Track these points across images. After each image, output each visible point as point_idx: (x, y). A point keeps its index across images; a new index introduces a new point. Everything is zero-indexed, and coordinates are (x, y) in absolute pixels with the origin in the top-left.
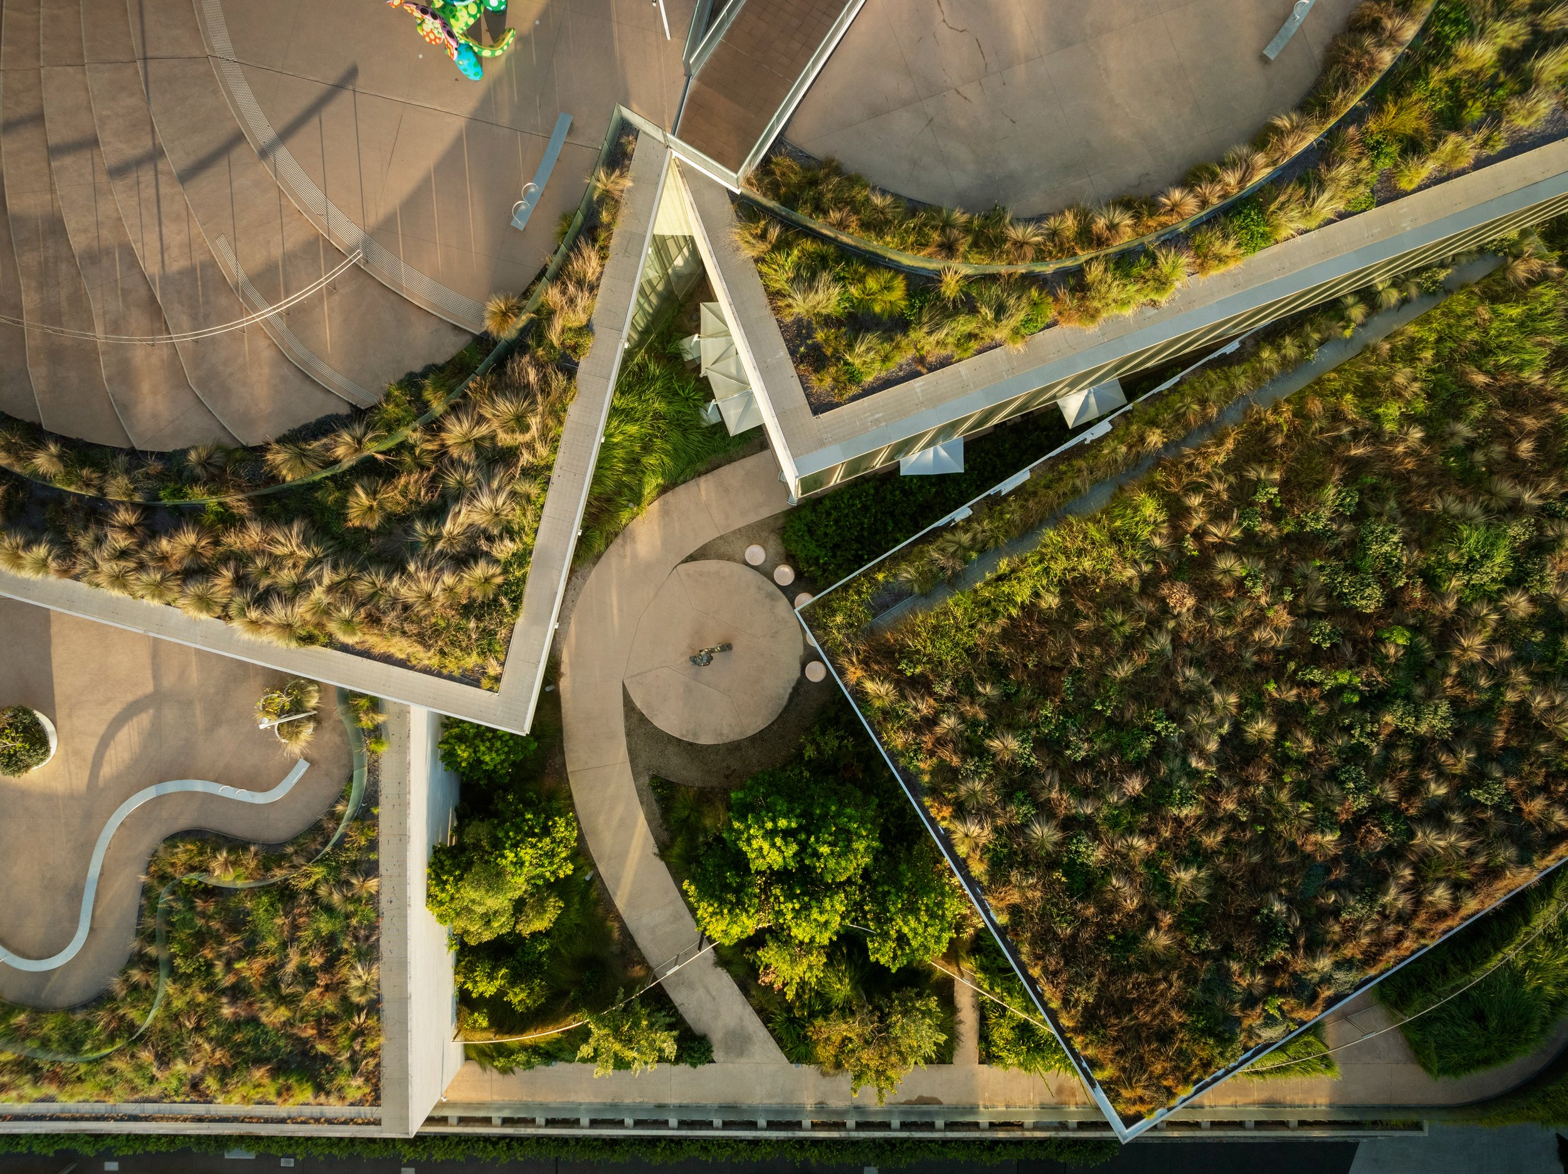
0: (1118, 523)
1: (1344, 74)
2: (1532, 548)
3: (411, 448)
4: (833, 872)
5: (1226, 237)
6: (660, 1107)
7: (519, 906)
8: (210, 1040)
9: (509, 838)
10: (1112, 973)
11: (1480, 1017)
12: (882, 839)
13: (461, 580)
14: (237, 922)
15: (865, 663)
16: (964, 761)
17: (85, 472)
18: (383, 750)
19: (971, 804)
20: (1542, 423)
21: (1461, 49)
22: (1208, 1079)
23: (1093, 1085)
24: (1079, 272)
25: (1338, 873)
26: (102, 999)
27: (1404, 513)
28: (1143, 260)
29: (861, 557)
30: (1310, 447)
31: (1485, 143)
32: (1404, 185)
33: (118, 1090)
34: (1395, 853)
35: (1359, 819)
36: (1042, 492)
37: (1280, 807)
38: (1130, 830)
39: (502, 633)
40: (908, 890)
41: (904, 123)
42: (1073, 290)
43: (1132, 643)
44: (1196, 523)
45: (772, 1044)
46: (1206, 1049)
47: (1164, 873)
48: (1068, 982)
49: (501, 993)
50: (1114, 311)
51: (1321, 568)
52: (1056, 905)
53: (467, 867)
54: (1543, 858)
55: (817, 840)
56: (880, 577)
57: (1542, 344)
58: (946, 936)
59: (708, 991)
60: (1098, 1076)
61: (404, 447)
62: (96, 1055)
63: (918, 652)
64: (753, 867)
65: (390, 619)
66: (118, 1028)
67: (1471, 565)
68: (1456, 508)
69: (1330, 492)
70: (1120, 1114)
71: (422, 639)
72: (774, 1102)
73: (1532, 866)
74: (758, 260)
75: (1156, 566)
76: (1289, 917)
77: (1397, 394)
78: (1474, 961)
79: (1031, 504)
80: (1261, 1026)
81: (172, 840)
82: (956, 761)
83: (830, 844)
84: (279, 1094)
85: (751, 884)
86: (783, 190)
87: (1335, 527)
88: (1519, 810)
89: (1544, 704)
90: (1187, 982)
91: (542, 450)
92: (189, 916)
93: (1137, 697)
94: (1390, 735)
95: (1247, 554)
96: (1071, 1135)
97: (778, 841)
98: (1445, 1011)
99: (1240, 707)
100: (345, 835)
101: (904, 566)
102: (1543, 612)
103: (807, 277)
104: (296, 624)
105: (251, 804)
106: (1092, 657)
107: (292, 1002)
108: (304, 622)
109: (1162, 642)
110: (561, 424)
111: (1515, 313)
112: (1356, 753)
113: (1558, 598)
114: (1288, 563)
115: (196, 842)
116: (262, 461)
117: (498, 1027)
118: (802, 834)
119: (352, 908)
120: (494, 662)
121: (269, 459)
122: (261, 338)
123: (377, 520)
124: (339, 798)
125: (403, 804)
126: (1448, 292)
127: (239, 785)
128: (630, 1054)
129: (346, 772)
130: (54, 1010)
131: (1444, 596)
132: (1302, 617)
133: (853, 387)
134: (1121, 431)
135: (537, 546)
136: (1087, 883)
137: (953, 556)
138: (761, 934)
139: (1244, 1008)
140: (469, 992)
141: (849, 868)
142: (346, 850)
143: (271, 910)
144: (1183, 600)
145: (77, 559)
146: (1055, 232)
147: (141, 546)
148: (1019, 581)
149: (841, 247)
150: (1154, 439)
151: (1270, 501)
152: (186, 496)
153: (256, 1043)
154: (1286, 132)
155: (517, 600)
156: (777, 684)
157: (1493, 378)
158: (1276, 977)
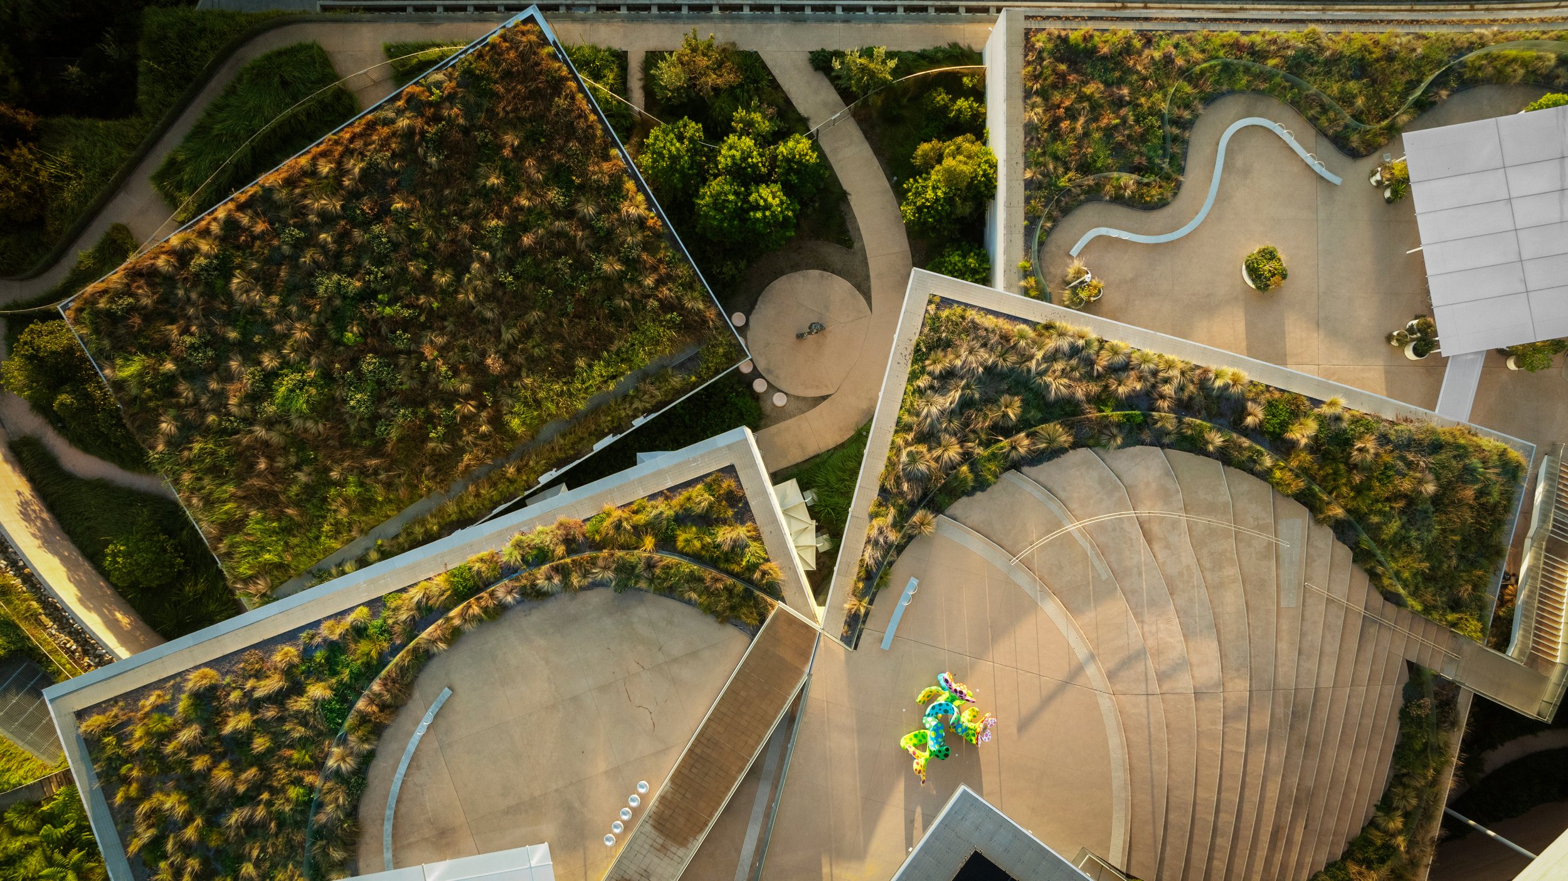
0: (535, 413)
1: (403, 677)
2: (259, 397)
3: (981, 443)
4: (726, 182)
5: (479, 573)
6: (846, 21)
7: (939, 159)
8: (1138, 72)
9: (942, 205)
10: (542, 117)
11: (284, 83)
12: (693, 204)
13: (951, 361)
14: (1118, 150)
15: (704, 321)
16: (639, 256)
17: (1190, 432)
18: (1022, 263)
19: (635, 227)
20: (249, 481)
21: (328, 694)
22: (479, 47)
23: (554, 42)
24: (570, 552)
25: (392, 182)
26: (1209, 100)
27: (344, 421)
28: (530, 558)
29: (705, 395)
30: (407, 465)
31: (313, 637)
32: (365, 610)
33: (1200, 39)
34: (354, 195)
35: (378, 218)
36: (586, 435)
37: (431, 226)
38: (530, 210)
39: (926, 330)
40: (676, 170)
41: (677, 648)
42: (574, 540)
43: (527, 333)
44: (484, 414)
45: (769, 64)
46: (480, 67)
47: (506, 183)
48: (573, 111)
49: (954, 100)
50: (548, 529)
51: (401, 383)
52: (580, 161)
53: (970, 186)
54: (256, 193)
55: (736, 204)
56: (693, 378)
57: (248, 534)
58: (651, 141)
59: (814, 101)
60: (551, 49)
61: (987, 444)
62: (1213, 62)
63: (669, 328)
64: (779, 185)
65: (994, 339)
66: (1198, 80)
67: (302, 385)
68: (310, 424)
69: (394, 434)
70: (537, 24)
71: (975, 326)
72: (768, 25)
73: (262, 187)
74: (768, 560)
75: (511, 385)
76: (426, 153)
77: (347, 501)
78: (290, 121)
79: (593, 427)
80: (444, 81)
81: (1163, 204)
82: (644, 256)
83: (728, 201)
84: (1091, 36)
85: (780, 173)
86: (752, 603)
87: (392, 411)
88: (272, 224)
89: (252, 294)
90: (493, 110)
91: (900, 441)
92: (1152, 153)
93: (525, 298)
94: (357, 273)
95: (451, 393)
97: (762, 203)
98: (310, 89)
99: (456, 292)
100: (1045, 206)
101: (678, 386)
102: (253, 356)
103: (738, 548)
104: (1055, 336)
105: (1110, 227)
106: (554, 325)
107: (1082, 98)
108: (1050, 337)
109: (507, 336)
110: (889, 459)
111: (267, 556)
112: (379, 261)
113: (243, 364)
114: (423, 387)
115: (1146, 202)
116: (1075, 437)
117: (956, 77)
118: (746, 208)
119: (1041, 159)
120: (932, 312)
121: (1071, 439)
122: (1078, 512)
123: (1002, 400)
124: (1048, 232)
125: (1009, 227)
126: (309, 572)
127: (1118, 240)
128: (863, 61)
129: (1046, 249)
130: (1242, 92)
131: (319, 366)
132: (415, 352)
133: (710, 482)
134: (532, 476)
135: (904, 384)
136: (558, 175)
137: (645, 393)
138: (775, 142)
139: (456, 93)
140: (976, 101)
141: (715, 185)
142: (1044, 197)
143: (1095, 158)
144: (493, 363)
145: (1196, 380)
146: (585, 576)
147: (1154, 386)
148: (602, 376)
149: (716, 567)
150: (511, 470)
151: (435, 428)
152: (1124, 416)
153: (1106, 70)
154: (441, 640)
155: (917, 350)
156: (766, 311)
157: (282, 512)
158: (434, 114)
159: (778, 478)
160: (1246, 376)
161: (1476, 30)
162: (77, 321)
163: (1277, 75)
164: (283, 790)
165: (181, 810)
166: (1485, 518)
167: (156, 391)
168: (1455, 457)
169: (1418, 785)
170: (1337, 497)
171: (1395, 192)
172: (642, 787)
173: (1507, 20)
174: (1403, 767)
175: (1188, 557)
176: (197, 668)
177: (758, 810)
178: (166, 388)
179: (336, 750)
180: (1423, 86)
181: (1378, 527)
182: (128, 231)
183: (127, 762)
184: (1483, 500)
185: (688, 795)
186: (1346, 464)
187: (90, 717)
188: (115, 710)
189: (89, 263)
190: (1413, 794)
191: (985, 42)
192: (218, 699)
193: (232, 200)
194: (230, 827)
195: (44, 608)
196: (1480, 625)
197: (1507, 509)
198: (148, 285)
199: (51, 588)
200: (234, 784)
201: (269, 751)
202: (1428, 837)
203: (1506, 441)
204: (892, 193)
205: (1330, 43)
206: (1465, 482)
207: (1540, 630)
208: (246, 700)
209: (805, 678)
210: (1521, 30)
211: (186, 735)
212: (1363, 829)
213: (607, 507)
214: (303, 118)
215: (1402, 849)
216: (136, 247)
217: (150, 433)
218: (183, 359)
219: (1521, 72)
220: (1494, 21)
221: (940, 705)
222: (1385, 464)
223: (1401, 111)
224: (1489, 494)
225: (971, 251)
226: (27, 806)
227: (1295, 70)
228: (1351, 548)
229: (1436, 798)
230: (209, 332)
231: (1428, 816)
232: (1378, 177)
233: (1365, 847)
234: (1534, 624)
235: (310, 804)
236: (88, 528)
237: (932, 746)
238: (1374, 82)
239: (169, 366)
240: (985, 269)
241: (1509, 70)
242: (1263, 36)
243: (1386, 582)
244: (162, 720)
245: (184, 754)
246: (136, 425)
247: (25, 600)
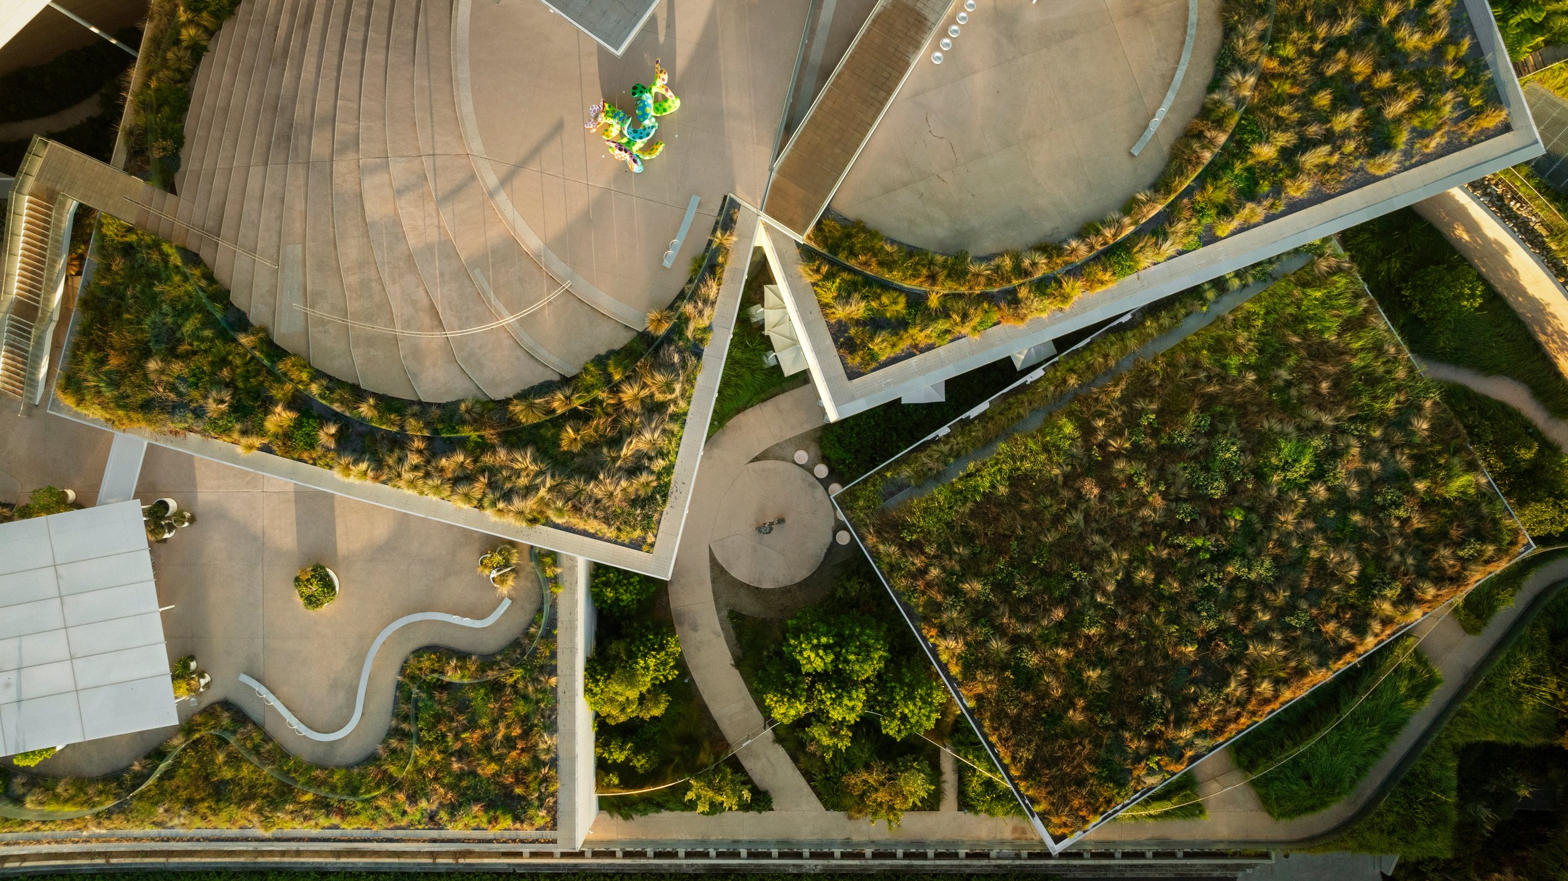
0: (1048, 439)
1: (1181, 165)
2: (1329, 454)
3: (601, 402)
4: (857, 672)
5: (1105, 270)
6: (735, 842)
7: (642, 698)
8: (443, 786)
9: (640, 651)
10: (1044, 738)
11: (1307, 778)
12: (889, 651)
13: (632, 485)
14: (463, 706)
15: (879, 533)
16: (945, 598)
17: (392, 417)
18: (559, 591)
19: (949, 627)
20: (1337, 369)
21: (1255, 149)
22: (1110, 812)
23: (1033, 816)
24: (1014, 291)
25: (1197, 673)
26: (372, 759)
27: (1242, 431)
28: (1054, 285)
29: (875, 459)
30: (1178, 386)
31: (1272, 206)
32: (1219, 233)
33: (381, 821)
34: (1235, 660)
35: (1210, 636)
36: (997, 417)
37: (1157, 628)
38: (1056, 644)
39: (656, 516)
40: (908, 685)
41: (905, 197)
42: (1009, 304)
43: (1057, 519)
44: (1101, 438)
45: (814, 797)
46: (1108, 790)
47: (1080, 672)
48: (1014, 745)
49: (628, 759)
50: (1036, 315)
51: (1185, 468)
52: (1007, 694)
53: (612, 670)
54: (1335, 663)
55: (847, 650)
56: (889, 474)
57: (1338, 316)
58: (934, 716)
59: (769, 760)
60: (1037, 809)
61: (595, 402)
62: (368, 796)
63: (914, 525)
64: (804, 671)
65: (588, 508)
66: (382, 778)
67: (1286, 467)
68: (1277, 427)
69: (1191, 417)
70: (1051, 835)
71: (607, 521)
72: (816, 837)
73: (1329, 669)
74: (814, 284)
75: (1073, 466)
76: (1163, 702)
77: (1238, 349)
78: (1301, 738)
79: (990, 425)
80: (1145, 775)
81: (418, 653)
82: (939, 598)
83: (856, 654)
84: (490, 822)
85: (802, 682)
86: (830, 241)
87: (1194, 440)
88: (1319, 631)
89: (1337, 559)
90: (1095, 745)
91: (682, 404)
92: (429, 703)
93: (1061, 555)
94: (1231, 581)
95: (1135, 459)
96: (1023, 862)
97: (821, 652)
98: (1281, 772)
99: (1130, 561)
100: (536, 649)
101: (904, 467)
102: (1335, 497)
103: (845, 296)
104: (527, 511)
105: (471, 629)
106: (1030, 528)
107: (499, 760)
108: (532, 510)
109: (1078, 517)
110: (693, 387)
111: (1318, 294)
112: (1209, 593)
113: (1346, 488)
114: (1162, 465)
115: (435, 654)
116: (506, 410)
117: (625, 783)
118: (838, 647)
119: (540, 696)
120: (650, 534)
121: (511, 408)
122: (504, 335)
123: (579, 446)
124: (533, 622)
125: (572, 628)
126: (1275, 279)
127: (463, 615)
128: (720, 799)
129: (535, 606)
130: (338, 767)
131: (1268, 487)
132: (1172, 501)
133: (873, 363)
134: (1050, 375)
135: (678, 462)
136: (1027, 679)
137: (937, 460)
138: (809, 716)
139: (1133, 763)
140: (605, 760)
141: (868, 670)
142: (537, 658)
143: (486, 698)
144: (1091, 489)
145: (386, 470)
146: (998, 267)
147: (428, 462)
148: (982, 477)
149: (866, 277)
150: (1073, 381)
151: (1150, 423)
152: (458, 432)
153: (475, 788)
154: (1143, 203)
155: (665, 496)
156: (816, 546)
157: (1304, 339)
158: (1155, 742)
159: (803, 378)
160: (336, 474)
161: (104, 831)
162: (1516, 532)
163: (303, 784)
164: (1300, 53)
165: (1403, 32)
166: (98, 337)
167: (1434, 460)
168: (128, 397)
169: (166, 72)
170: (246, 355)
171: (186, 666)
172: (939, 58)
173: (73, 842)
174: (181, 89)
175: (394, 294)
176: (1389, 175)
177: (821, 36)
178: (1423, 464)
179: (1247, 93)
180: (157, 774)
181: (204, 325)
182: (1464, 628)
183: (1458, 81)
184: (100, 355)
185: (891, 50)
186: (236, 388)
187: (1496, 126)
188: (1471, 132)
189: (1503, 595)
190: (170, 63)
191: (596, 821)
192: (1366, 144)
193: (1360, 656)
194: (1353, 16)
195: (1544, 242)
196: (104, 230)
197: (77, 346)
198: (1443, 569)
199: (1537, 262)
200: (1349, 59)
201: (1314, 91)
202: (155, 22)
203: (77, 415)
204: (690, 666)
205: (250, 817)
206: (118, 372)
207: (44, 228)
208: (1338, 143)
209: (777, 165)
210: (60, 833)
211: (1398, 108)
212: (220, 28)
213: (977, 337)
214: (1288, 743)
215: (182, 8)
216: (1456, 610)
217: (1439, 419)
218: (1407, 493)
219: (59, 790)
220: (87, 841)
221: (641, 138)
222: (197, 388)
223: (179, 749)
224: (94, 361)
225: (611, 606)
226: (1559, 40)
227: (286, 789)
228: (232, 304)
229: (148, 59)
230: (1380, 520)
231: (156, 42)
232: (203, 682)
233: (218, 10)
234: (50, 234)
235: (1273, 38)
236: (1499, 326)
237: (648, 98)
238: (206, 778)
239: (1421, 486)
240: (596, 586)
241: (72, 791)
242: (317, 824)
243: (197, 272)
244: (1423, 123)
245: (1401, 88)
246: (1452, 428)
247: (1563, 250)
